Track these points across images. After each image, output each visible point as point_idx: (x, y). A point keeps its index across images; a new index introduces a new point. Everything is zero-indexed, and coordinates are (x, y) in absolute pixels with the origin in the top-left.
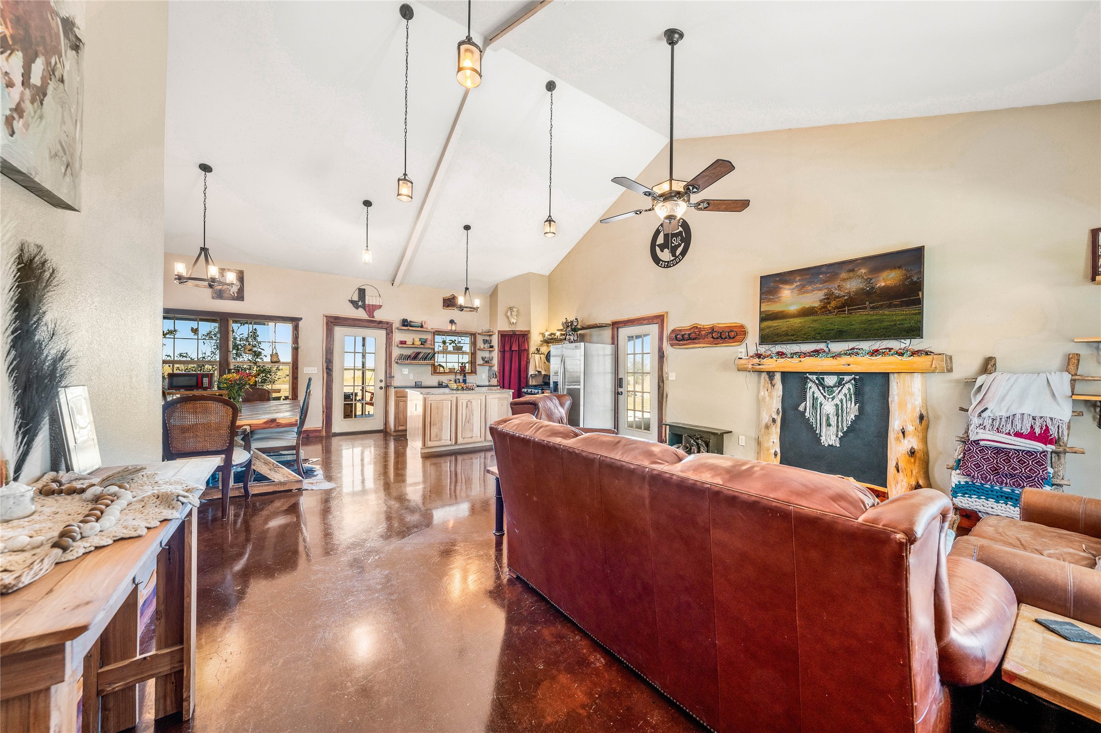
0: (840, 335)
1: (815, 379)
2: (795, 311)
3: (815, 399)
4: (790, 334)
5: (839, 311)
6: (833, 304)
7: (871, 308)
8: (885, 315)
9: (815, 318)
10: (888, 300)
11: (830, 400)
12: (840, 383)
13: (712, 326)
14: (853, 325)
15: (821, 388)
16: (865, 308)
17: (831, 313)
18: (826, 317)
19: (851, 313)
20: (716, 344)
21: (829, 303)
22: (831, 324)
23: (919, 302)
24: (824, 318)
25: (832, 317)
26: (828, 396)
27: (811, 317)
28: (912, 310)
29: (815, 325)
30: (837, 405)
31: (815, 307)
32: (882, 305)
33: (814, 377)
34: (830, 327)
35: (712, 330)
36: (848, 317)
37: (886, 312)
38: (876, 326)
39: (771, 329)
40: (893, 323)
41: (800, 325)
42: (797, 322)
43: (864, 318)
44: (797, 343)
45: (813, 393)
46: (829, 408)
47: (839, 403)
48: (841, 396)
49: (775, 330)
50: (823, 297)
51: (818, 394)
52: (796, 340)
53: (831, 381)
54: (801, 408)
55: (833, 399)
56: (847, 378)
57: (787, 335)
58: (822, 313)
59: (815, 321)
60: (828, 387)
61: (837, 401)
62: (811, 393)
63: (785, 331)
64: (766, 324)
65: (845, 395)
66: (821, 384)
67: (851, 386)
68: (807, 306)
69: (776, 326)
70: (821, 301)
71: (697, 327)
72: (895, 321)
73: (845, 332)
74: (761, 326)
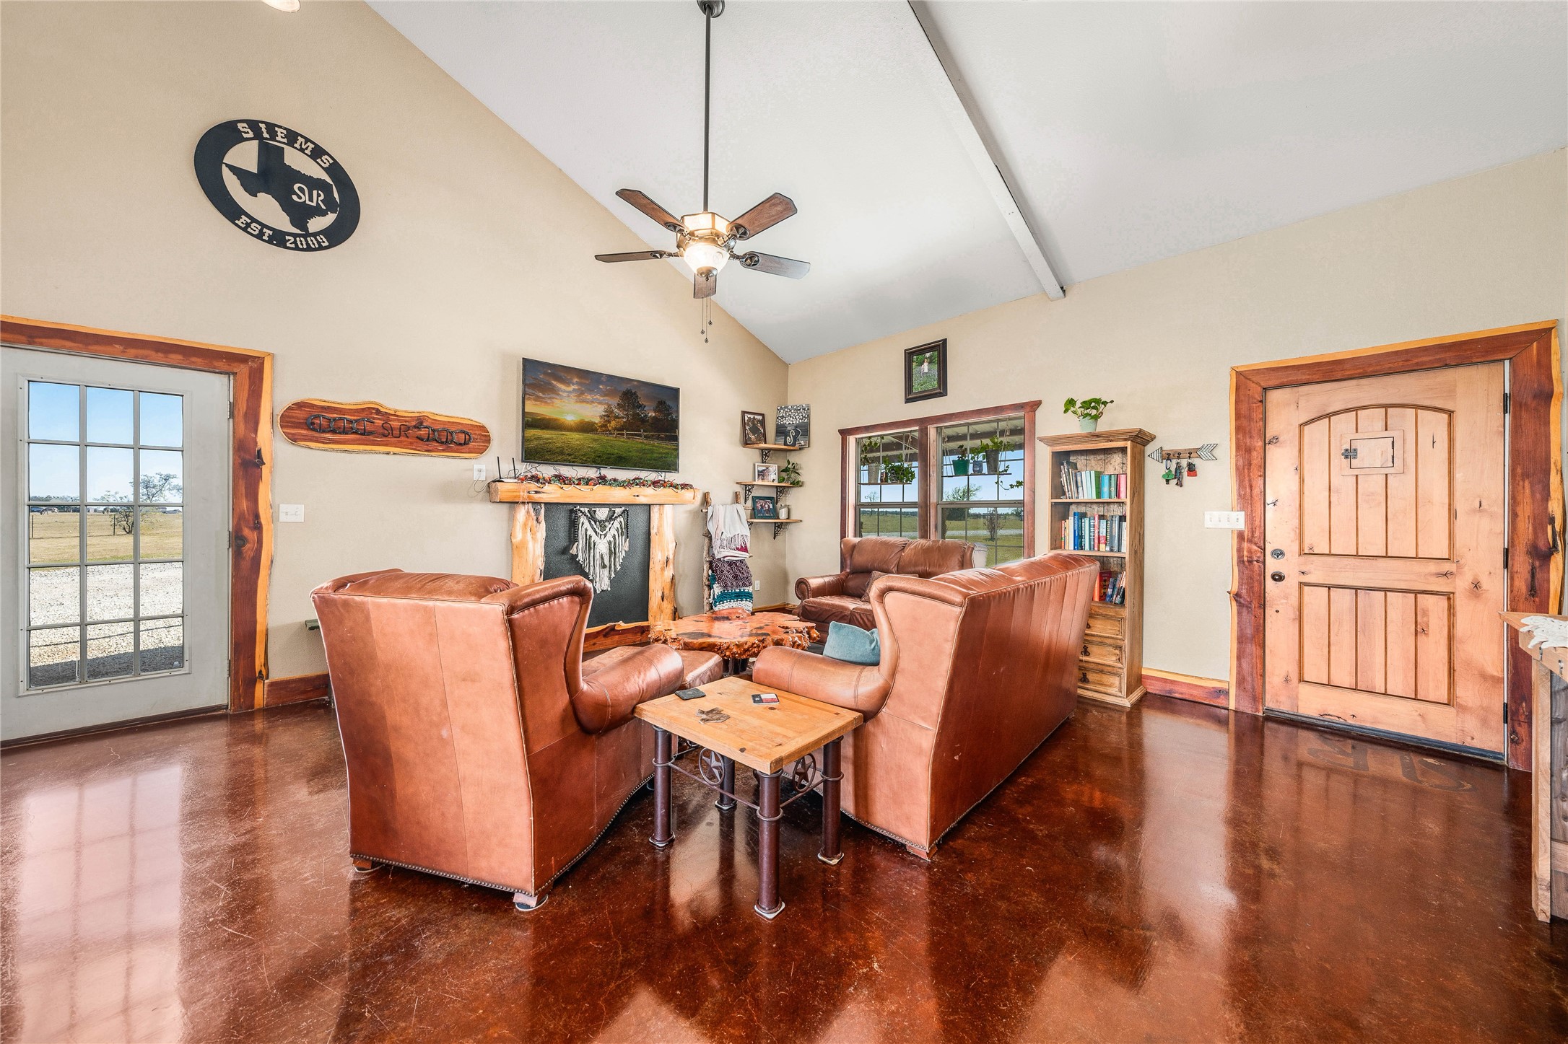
0: (620, 461)
1: (586, 511)
2: (572, 423)
3: (588, 539)
4: (567, 452)
5: (619, 434)
6: (613, 424)
7: (646, 437)
8: (654, 446)
9: (596, 437)
10: (657, 431)
11: (603, 537)
12: (611, 518)
13: (418, 415)
14: (630, 452)
15: (593, 523)
16: (640, 435)
17: (610, 434)
18: (607, 438)
19: (629, 438)
20: (426, 451)
21: (609, 422)
22: (611, 447)
23: (675, 439)
24: (604, 438)
25: (612, 438)
26: (601, 533)
27: (591, 435)
28: (670, 445)
29: (594, 445)
30: (610, 543)
31: (595, 423)
32: (653, 435)
33: (586, 510)
34: (610, 450)
35: (420, 422)
36: (627, 442)
37: (656, 444)
38: (648, 456)
39: (541, 442)
40: (660, 455)
41: (578, 442)
42: (576, 438)
43: (640, 446)
44: (572, 466)
45: (586, 530)
46: (602, 547)
47: (612, 540)
48: (613, 531)
49: (547, 443)
50: (604, 414)
51: (590, 532)
52: (573, 462)
53: (602, 514)
54: (573, 551)
55: (605, 535)
56: (618, 511)
57: (562, 453)
58: (603, 433)
59: (595, 440)
60: (600, 522)
61: (609, 538)
62: (584, 532)
63: (560, 447)
64: (531, 433)
65: (617, 530)
66: (592, 518)
67: (622, 520)
68: (586, 420)
69: (547, 439)
70: (601, 417)
71: (378, 412)
72: (661, 453)
73: (624, 458)
74: (526, 435)
